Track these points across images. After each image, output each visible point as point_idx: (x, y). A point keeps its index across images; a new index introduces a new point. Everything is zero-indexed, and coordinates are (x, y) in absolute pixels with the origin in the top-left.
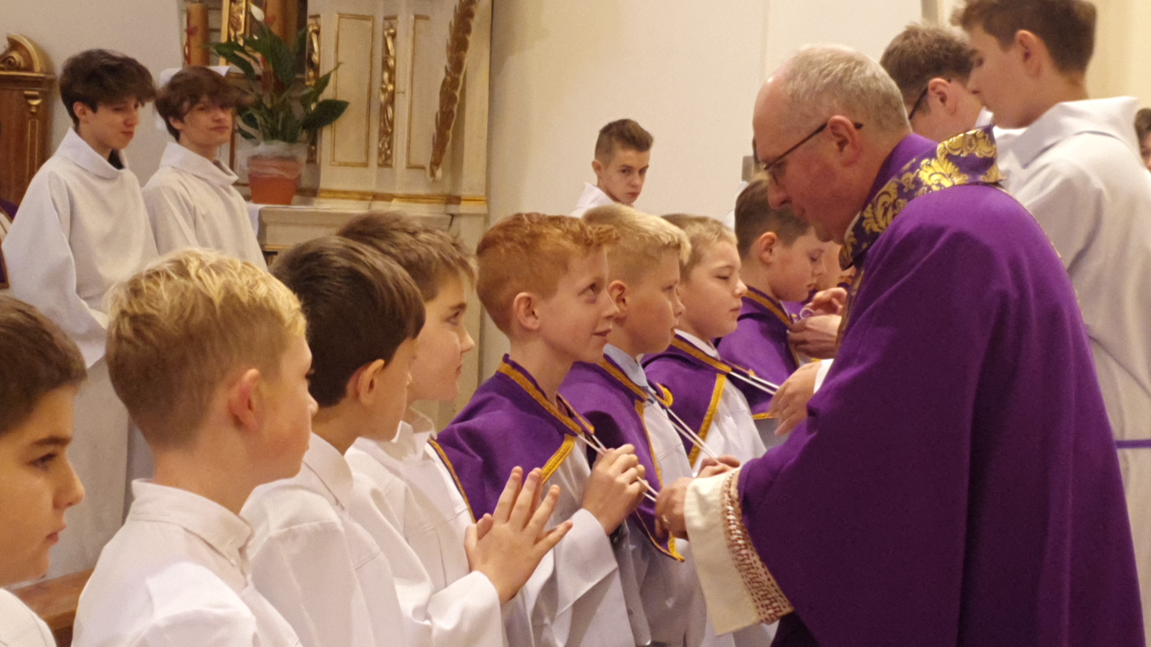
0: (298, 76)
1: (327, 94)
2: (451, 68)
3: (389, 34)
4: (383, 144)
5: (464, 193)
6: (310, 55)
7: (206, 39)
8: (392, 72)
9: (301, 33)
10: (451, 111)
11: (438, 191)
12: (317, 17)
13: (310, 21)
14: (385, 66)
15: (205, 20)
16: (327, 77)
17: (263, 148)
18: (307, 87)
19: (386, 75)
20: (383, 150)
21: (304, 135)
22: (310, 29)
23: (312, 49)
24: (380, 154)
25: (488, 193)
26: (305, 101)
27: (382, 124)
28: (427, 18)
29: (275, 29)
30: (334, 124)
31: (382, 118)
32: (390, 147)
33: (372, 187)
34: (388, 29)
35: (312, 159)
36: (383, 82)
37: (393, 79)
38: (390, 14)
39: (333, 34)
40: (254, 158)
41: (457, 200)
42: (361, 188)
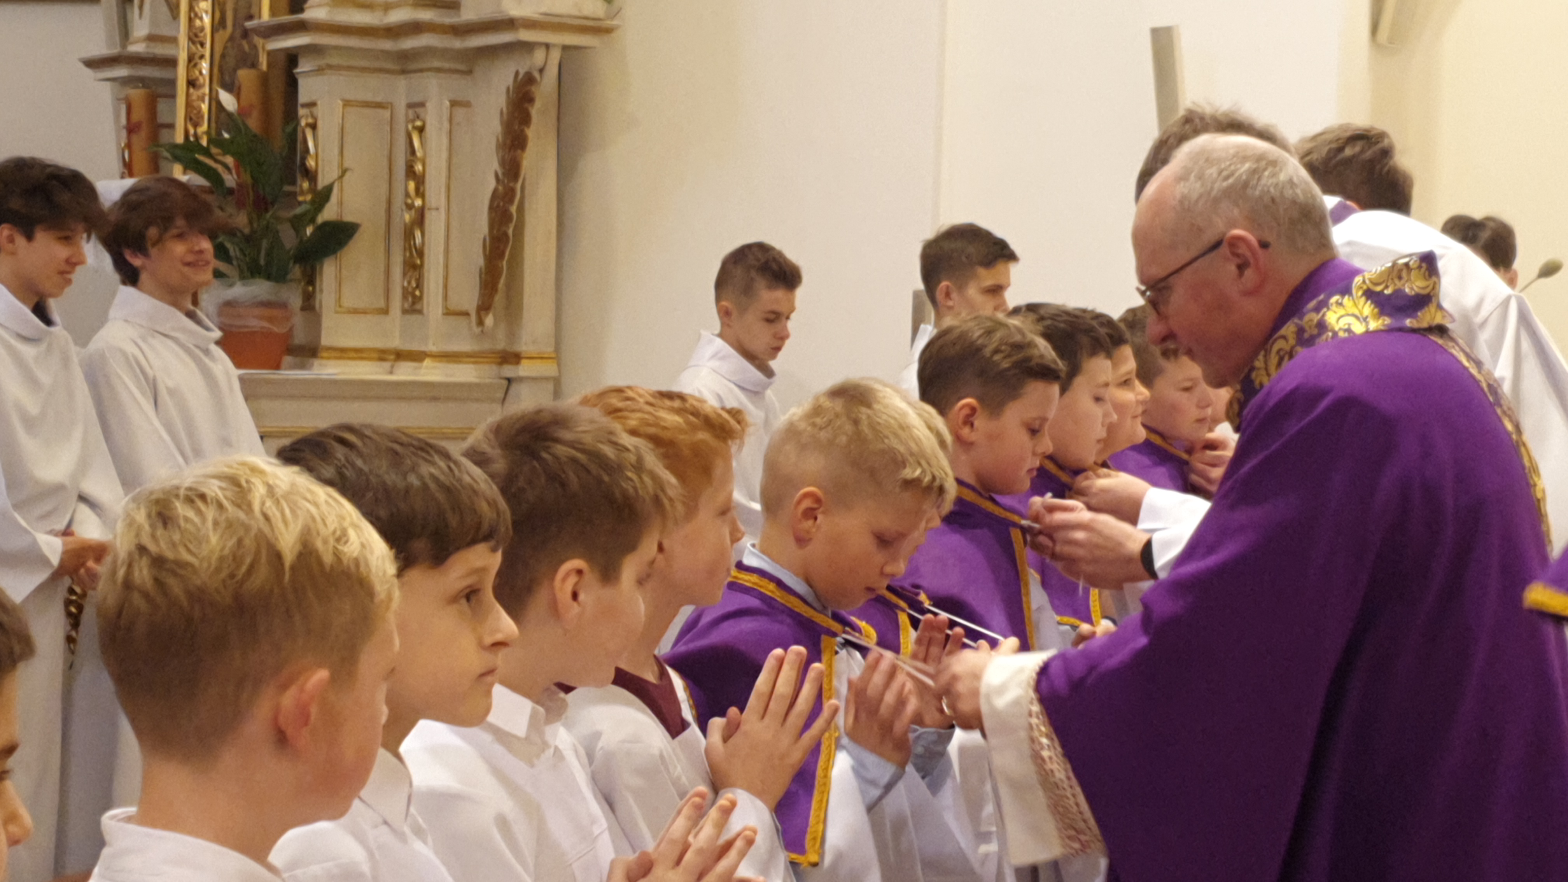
1: (328, 213)
2: (504, 174)
3: (414, 128)
4: (409, 283)
5: (524, 346)
6: (304, 159)
7: (154, 138)
8: (420, 181)
9: (289, 129)
10: (506, 234)
11: (487, 346)
12: (312, 104)
13: (302, 112)
14: (410, 172)
15: (152, 111)
16: (329, 189)
17: (239, 291)
18: (300, 203)
19: (412, 185)
20: (410, 290)
21: (296, 271)
22: (303, 123)
23: (307, 150)
24: (405, 296)
25: (558, 348)
26: (298, 223)
27: (408, 254)
28: (467, 104)
29: (253, 123)
30: (338, 255)
31: (407, 246)
32: (419, 286)
33: (396, 343)
34: (413, 121)
35: (309, 304)
36: (407, 195)
37: (421, 189)
38: (416, 99)
39: (336, 130)
40: (229, 304)
41: (515, 358)
42: (379, 344)
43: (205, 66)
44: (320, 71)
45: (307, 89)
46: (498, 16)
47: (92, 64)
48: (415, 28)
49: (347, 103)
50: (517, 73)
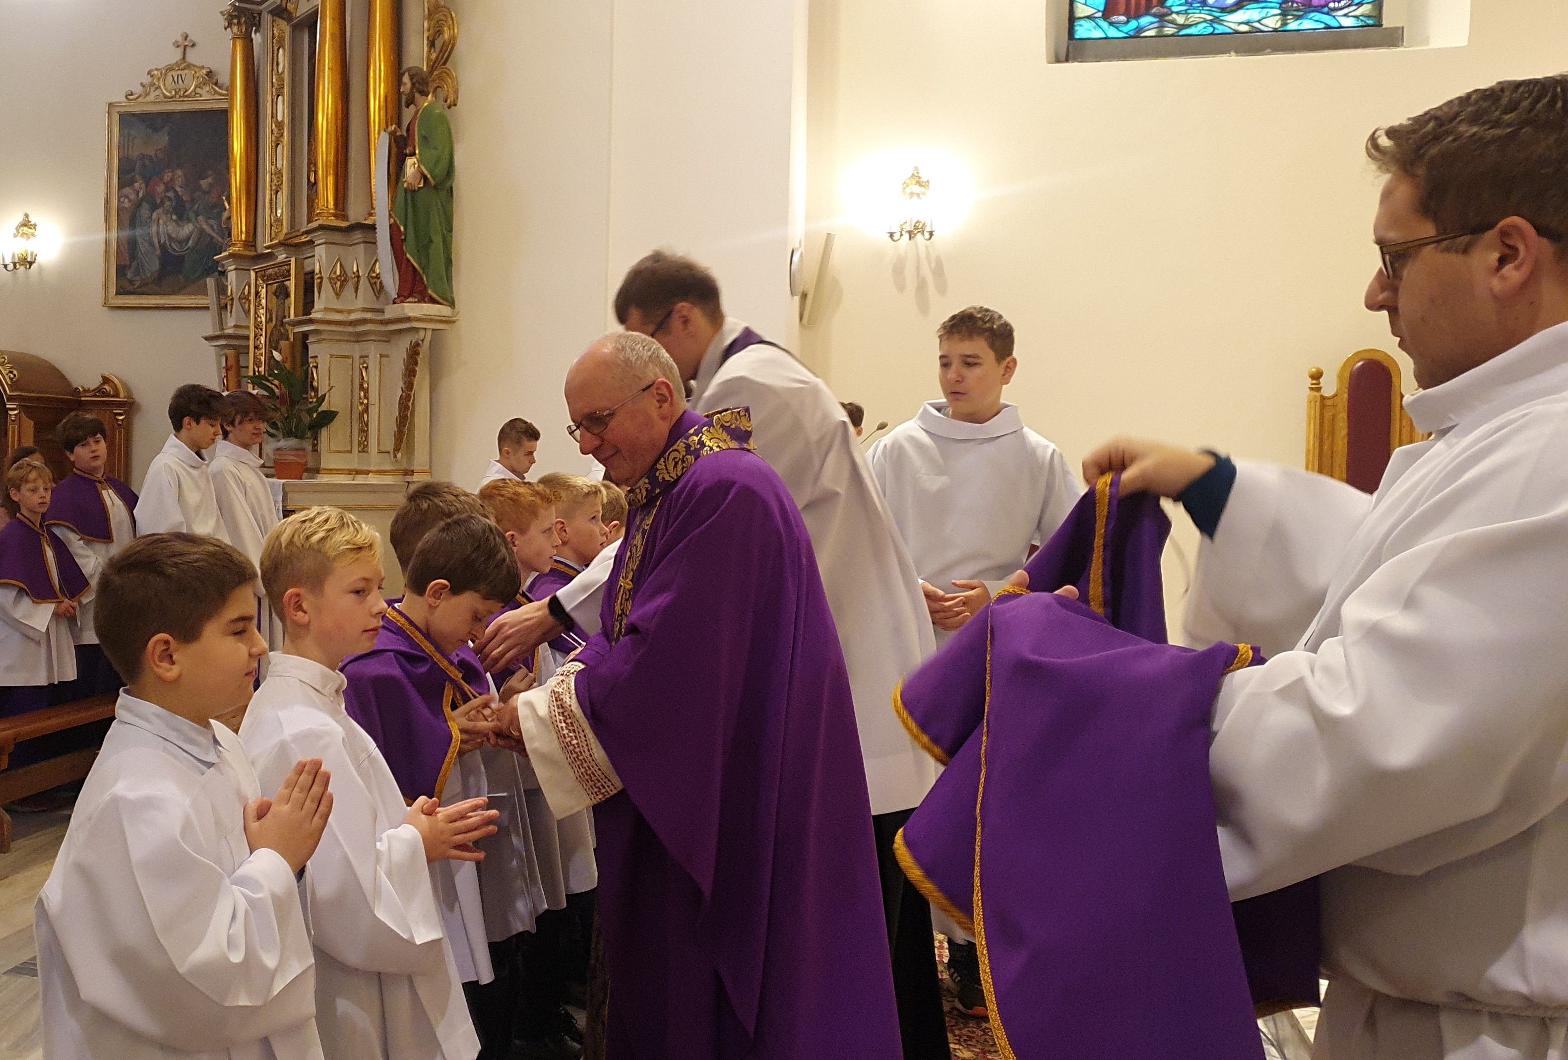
0: (304, 396)
1: (324, 407)
2: (406, 388)
3: (363, 367)
4: (361, 438)
5: (416, 468)
6: (312, 382)
7: (238, 374)
8: (366, 391)
9: (305, 368)
10: (407, 416)
11: (399, 467)
12: (316, 357)
13: (310, 360)
14: (361, 387)
15: (238, 361)
16: (324, 396)
17: (283, 443)
18: (311, 403)
19: (362, 394)
20: (362, 442)
21: (309, 434)
22: (311, 366)
23: (313, 378)
24: (360, 443)
25: (431, 467)
26: (310, 412)
27: (361, 425)
28: (387, 356)
29: (288, 366)
30: (329, 426)
31: (360, 421)
32: (366, 440)
33: (355, 466)
34: (362, 364)
35: (315, 449)
36: (360, 398)
37: (367, 395)
38: (364, 354)
39: (327, 368)
40: (278, 449)
41: (412, 472)
42: (347, 467)
43: (263, 339)
44: (318, 341)
45: (313, 350)
46: (402, 316)
47: (207, 339)
48: (364, 321)
49: (332, 356)
50: (411, 342)
